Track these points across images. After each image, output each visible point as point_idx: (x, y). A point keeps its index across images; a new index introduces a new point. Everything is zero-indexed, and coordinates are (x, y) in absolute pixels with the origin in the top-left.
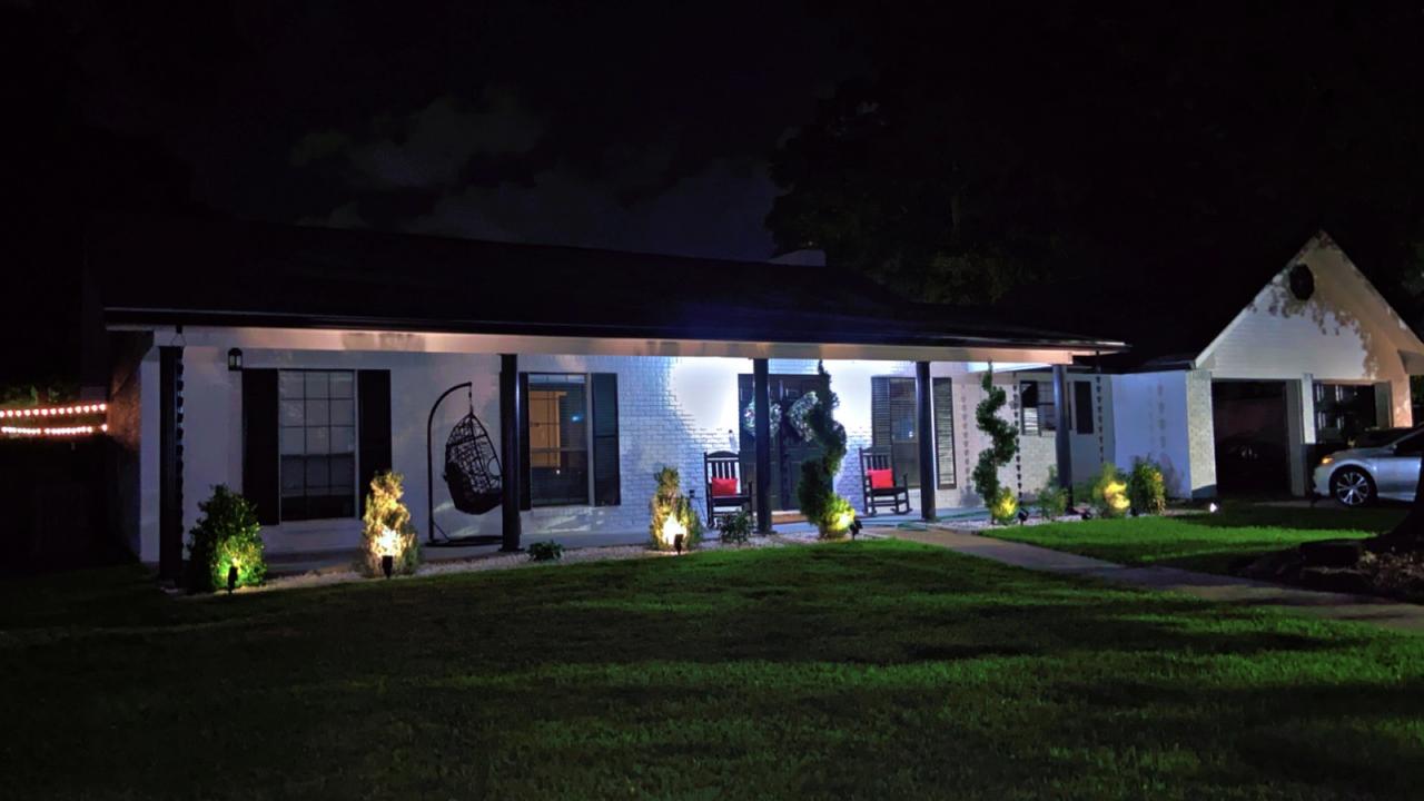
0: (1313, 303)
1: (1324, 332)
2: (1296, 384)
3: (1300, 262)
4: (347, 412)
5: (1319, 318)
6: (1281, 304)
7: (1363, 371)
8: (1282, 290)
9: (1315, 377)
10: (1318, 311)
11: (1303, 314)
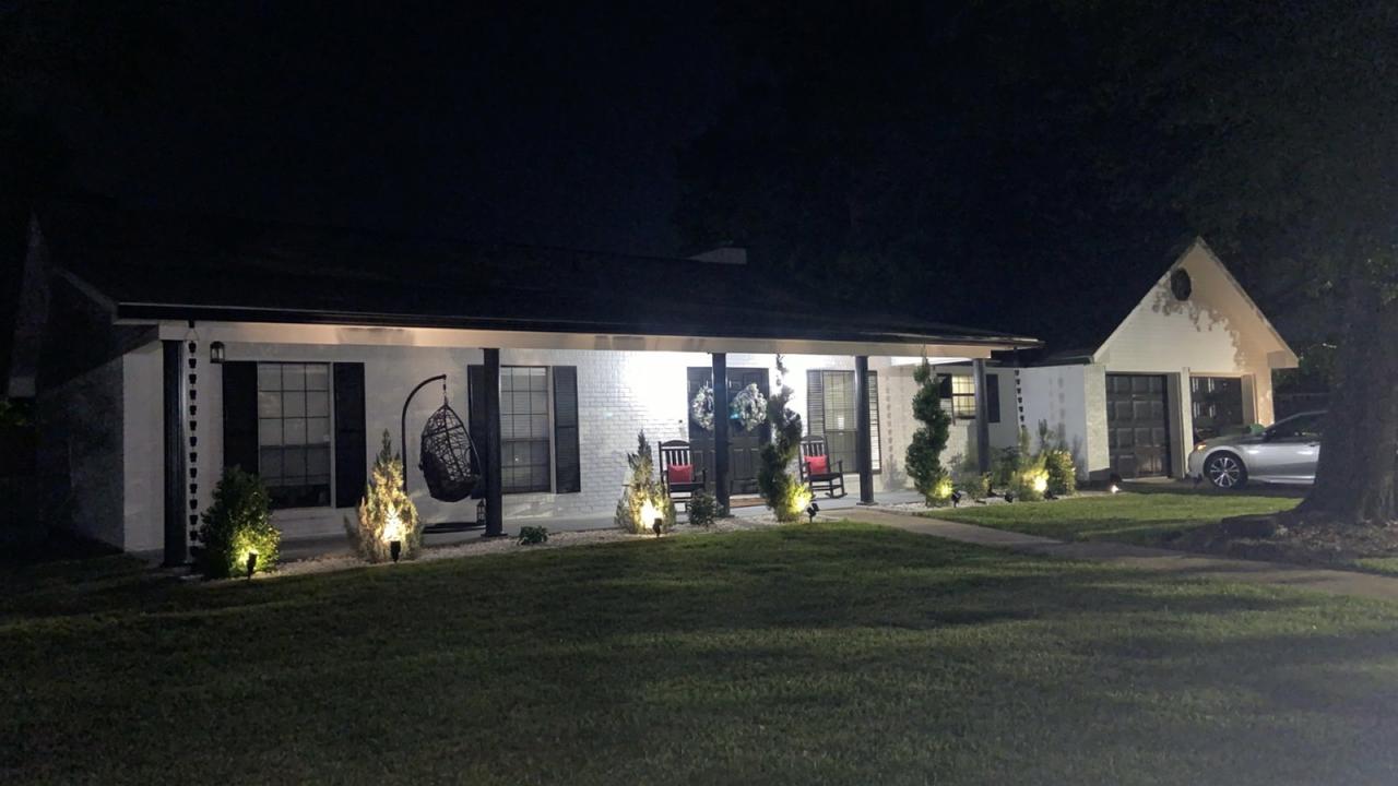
0: (1190, 303)
1: (1198, 329)
2: (1176, 376)
3: (1180, 266)
4: (324, 404)
5: (1195, 316)
6: (1163, 303)
7: (1234, 365)
8: (1164, 290)
9: (1192, 371)
10: (1194, 310)
11: (1181, 313)
